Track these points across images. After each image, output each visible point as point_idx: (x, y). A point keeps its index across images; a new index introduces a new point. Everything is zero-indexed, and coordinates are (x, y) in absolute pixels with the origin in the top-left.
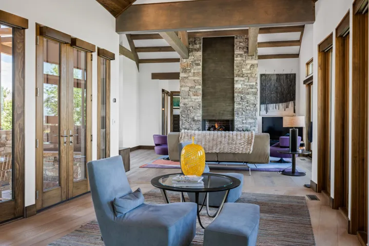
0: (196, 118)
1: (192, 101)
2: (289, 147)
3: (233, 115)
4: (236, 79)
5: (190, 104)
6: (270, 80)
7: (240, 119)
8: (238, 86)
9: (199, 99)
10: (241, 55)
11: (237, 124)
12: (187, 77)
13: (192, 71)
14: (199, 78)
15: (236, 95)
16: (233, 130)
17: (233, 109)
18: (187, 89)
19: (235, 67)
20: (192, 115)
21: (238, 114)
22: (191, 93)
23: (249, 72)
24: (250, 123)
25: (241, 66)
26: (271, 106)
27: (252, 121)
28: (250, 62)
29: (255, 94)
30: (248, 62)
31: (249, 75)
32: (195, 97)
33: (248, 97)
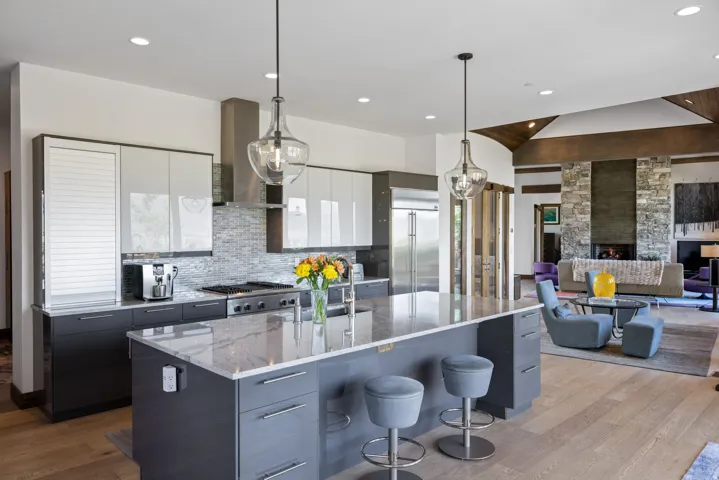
0: (582, 242)
1: (577, 220)
2: (708, 280)
3: (635, 238)
4: (638, 192)
5: (575, 224)
6: (690, 191)
7: (645, 244)
8: (641, 201)
9: (588, 218)
10: (646, 162)
11: (641, 250)
12: (571, 192)
13: (578, 184)
14: (588, 193)
15: (638, 212)
16: (634, 258)
17: (635, 230)
18: (571, 206)
19: (638, 178)
20: (578, 238)
21: (641, 237)
22: (576, 211)
23: (658, 183)
24: (659, 249)
25: (645, 176)
26: (691, 227)
27: (663, 246)
28: (659, 170)
29: (667, 211)
30: (655, 170)
31: (658, 187)
32: (582, 216)
33: (656, 215)
